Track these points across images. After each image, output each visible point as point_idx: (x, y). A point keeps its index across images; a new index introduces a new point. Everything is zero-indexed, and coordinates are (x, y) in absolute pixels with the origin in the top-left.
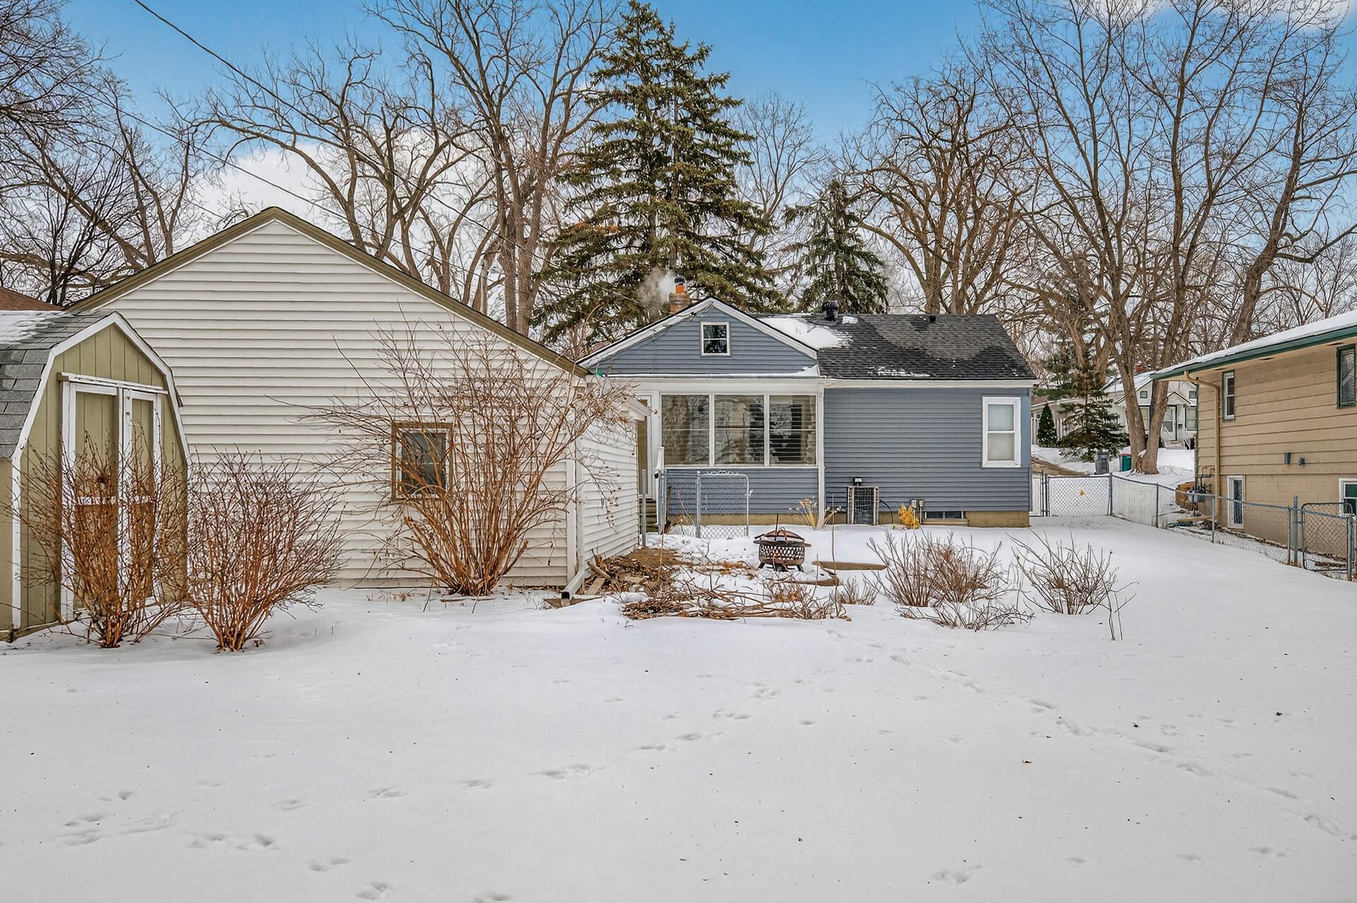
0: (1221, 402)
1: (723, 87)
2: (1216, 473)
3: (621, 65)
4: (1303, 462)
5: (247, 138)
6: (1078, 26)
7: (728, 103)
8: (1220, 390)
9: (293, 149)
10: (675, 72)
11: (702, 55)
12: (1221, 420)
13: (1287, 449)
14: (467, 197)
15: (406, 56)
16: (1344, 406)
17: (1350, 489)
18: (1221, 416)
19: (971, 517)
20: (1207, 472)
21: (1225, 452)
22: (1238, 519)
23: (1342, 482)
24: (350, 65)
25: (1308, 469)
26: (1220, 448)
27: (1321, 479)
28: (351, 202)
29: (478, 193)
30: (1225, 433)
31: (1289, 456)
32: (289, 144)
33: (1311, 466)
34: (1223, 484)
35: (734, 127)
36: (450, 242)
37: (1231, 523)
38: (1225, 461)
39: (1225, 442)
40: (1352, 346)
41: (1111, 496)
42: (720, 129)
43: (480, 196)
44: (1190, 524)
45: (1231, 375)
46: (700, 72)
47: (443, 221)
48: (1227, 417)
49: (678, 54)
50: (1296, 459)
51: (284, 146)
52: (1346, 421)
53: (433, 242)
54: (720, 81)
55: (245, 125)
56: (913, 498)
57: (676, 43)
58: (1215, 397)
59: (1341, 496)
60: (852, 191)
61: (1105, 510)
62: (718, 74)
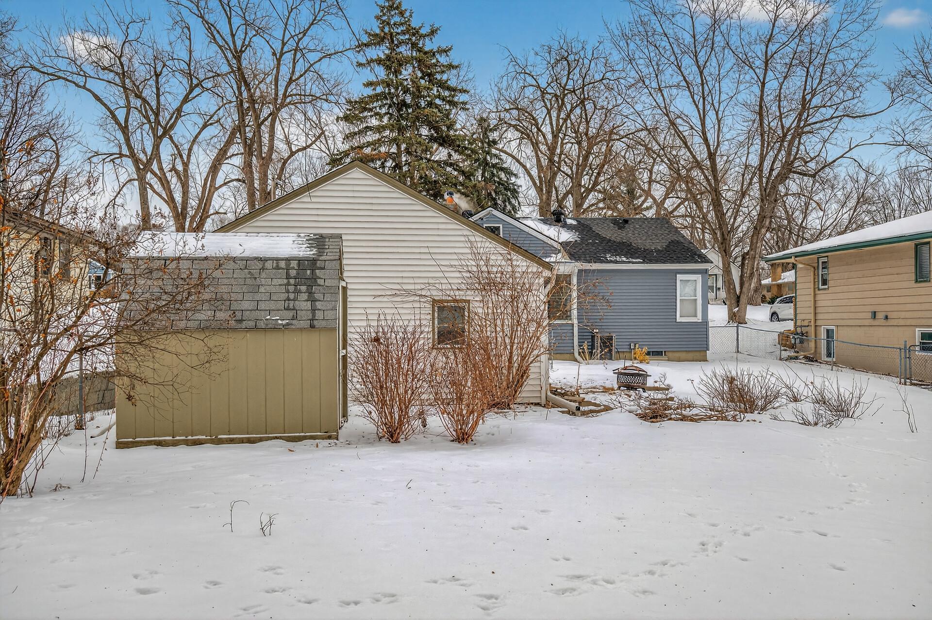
0: (816, 277)
1: (447, 55)
2: (812, 323)
3: (378, 40)
4: (886, 318)
5: (51, 80)
6: (692, 18)
7: (451, 67)
8: (816, 269)
9: (84, 87)
10: (412, 44)
11: (433, 32)
12: (817, 289)
13: (873, 309)
14: (201, 123)
15: (171, 22)
16: (921, 281)
17: (924, 336)
18: (816, 286)
19: (670, 355)
20: (806, 323)
21: (819, 310)
22: (829, 355)
23: (918, 331)
24: (128, 28)
25: (890, 322)
26: (815, 308)
27: (900, 328)
28: (127, 127)
29: (208, 121)
30: (818, 298)
31: (874, 314)
32: (82, 84)
33: (893, 320)
34: (818, 332)
35: (452, 83)
36: (189, 156)
37: (825, 358)
38: (819, 317)
39: (819, 304)
40: (928, 243)
41: (738, 340)
42: (443, 85)
43: (210, 122)
44: (796, 358)
45: (825, 260)
46: (428, 45)
47: (183, 141)
48: (821, 287)
49: (416, 32)
50: (880, 316)
51: (77, 85)
52: (922, 291)
53: (174, 155)
54: (446, 51)
55: (51, 71)
56: (633, 342)
57: (415, 23)
58: (812, 274)
59: (918, 340)
60: (493, 123)
61: (734, 349)
62: (444, 47)
